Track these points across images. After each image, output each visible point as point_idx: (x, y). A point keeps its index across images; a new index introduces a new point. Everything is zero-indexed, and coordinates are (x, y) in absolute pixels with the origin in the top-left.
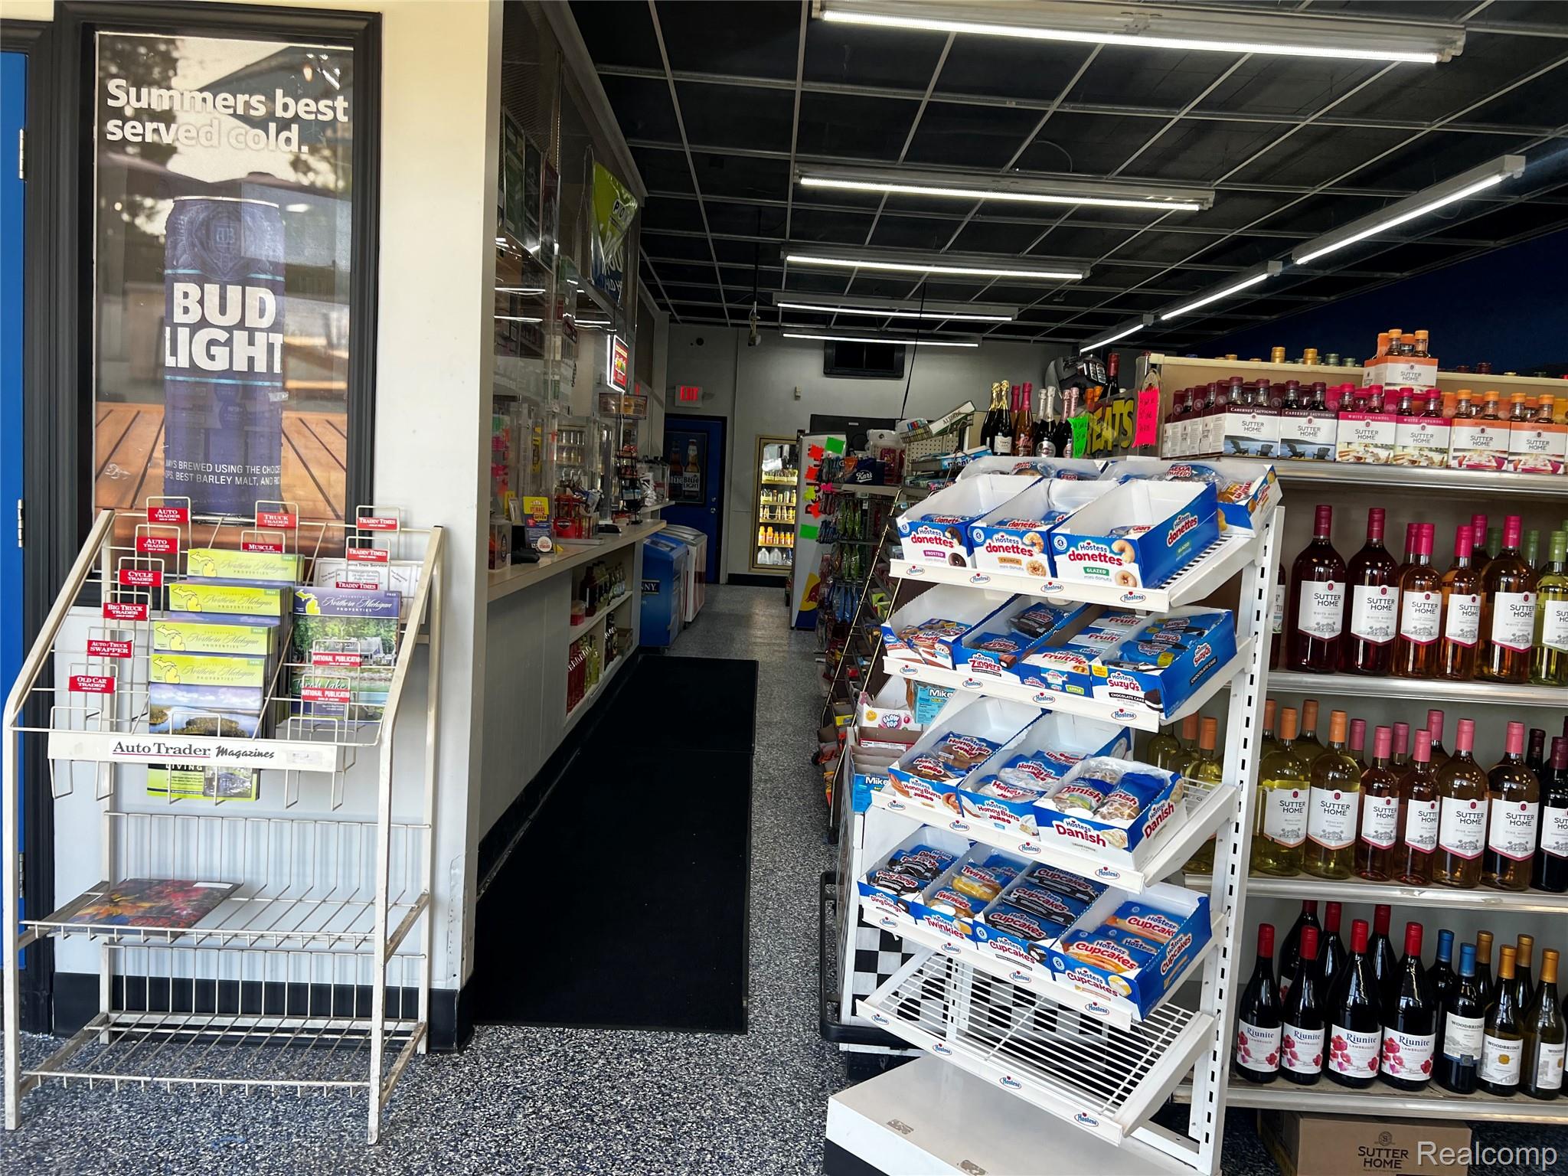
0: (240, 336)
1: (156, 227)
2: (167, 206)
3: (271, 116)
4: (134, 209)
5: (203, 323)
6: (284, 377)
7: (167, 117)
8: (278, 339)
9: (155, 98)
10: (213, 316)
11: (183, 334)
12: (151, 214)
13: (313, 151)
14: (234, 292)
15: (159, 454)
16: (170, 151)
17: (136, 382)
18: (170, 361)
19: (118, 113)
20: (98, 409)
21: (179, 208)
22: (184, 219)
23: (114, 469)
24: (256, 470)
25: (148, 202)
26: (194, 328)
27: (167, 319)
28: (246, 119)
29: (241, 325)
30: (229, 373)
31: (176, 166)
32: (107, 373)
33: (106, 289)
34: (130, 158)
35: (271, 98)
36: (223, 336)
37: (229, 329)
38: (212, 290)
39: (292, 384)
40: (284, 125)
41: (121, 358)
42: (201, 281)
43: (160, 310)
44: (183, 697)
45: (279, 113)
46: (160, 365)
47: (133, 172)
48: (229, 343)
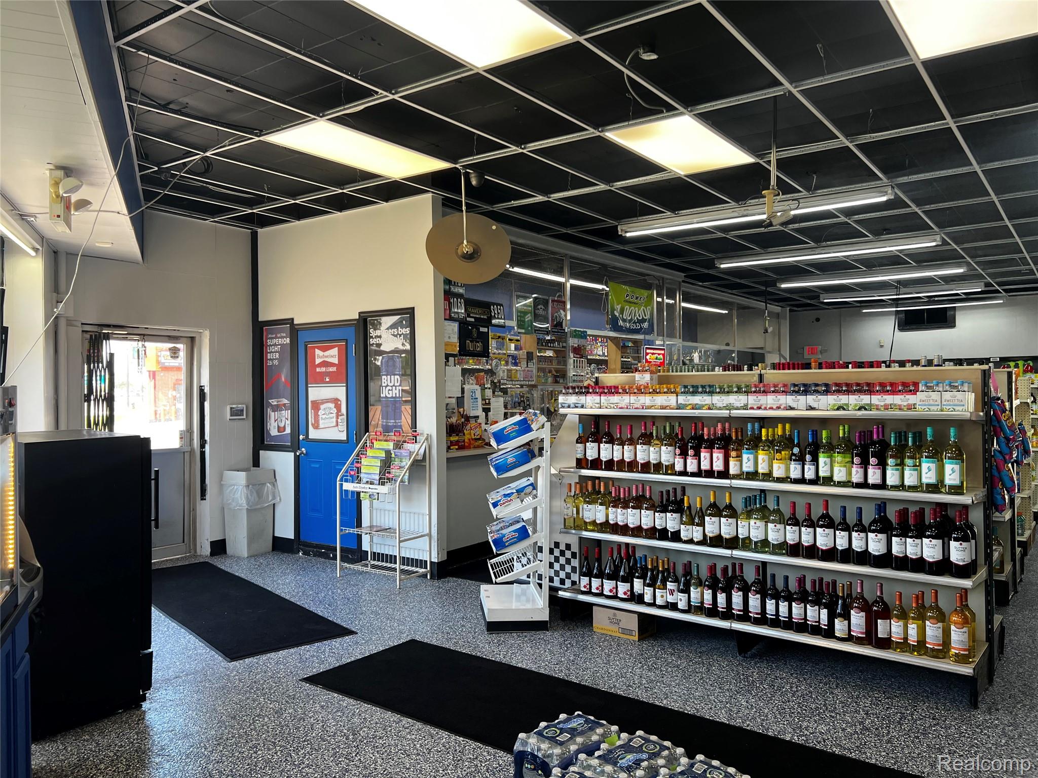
0: (394, 388)
1: (379, 363)
2: (381, 357)
3: (398, 334)
4: (375, 359)
5: (387, 386)
6: (402, 397)
7: (380, 337)
8: (400, 388)
9: (378, 333)
10: (389, 384)
11: (384, 388)
12: (378, 360)
13: (406, 341)
14: (392, 377)
15: (380, 418)
16: (381, 344)
17: (376, 401)
18: (382, 396)
19: (372, 337)
20: (370, 408)
21: (383, 358)
22: (384, 360)
23: (373, 423)
24: (397, 421)
25: (377, 357)
26: (386, 387)
27: (381, 386)
28: (393, 335)
29: (394, 386)
30: (392, 397)
31: (382, 348)
32: (372, 399)
33: (372, 379)
34: (374, 348)
35: (398, 330)
36: (391, 388)
37: (392, 386)
38: (389, 377)
39: (403, 399)
40: (400, 336)
41: (374, 396)
42: (387, 375)
43: (380, 384)
44: (366, 476)
45: (400, 333)
46: (380, 396)
47: (375, 350)
48: (392, 390)
